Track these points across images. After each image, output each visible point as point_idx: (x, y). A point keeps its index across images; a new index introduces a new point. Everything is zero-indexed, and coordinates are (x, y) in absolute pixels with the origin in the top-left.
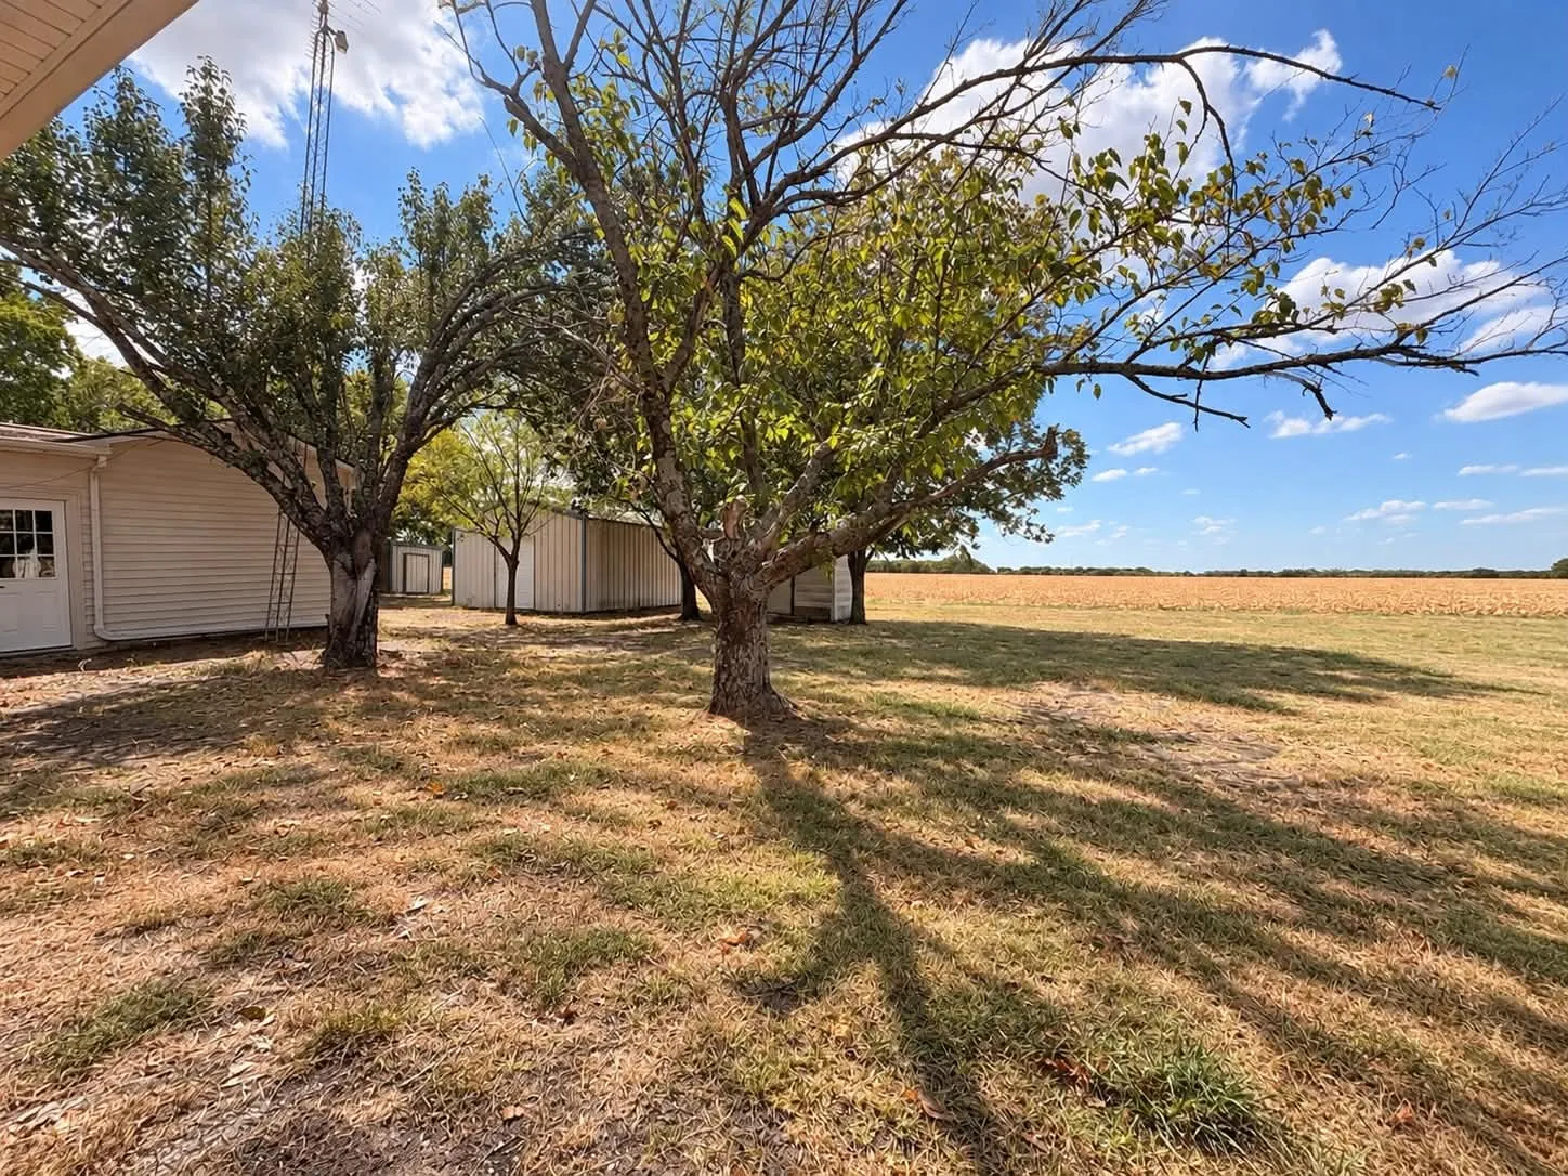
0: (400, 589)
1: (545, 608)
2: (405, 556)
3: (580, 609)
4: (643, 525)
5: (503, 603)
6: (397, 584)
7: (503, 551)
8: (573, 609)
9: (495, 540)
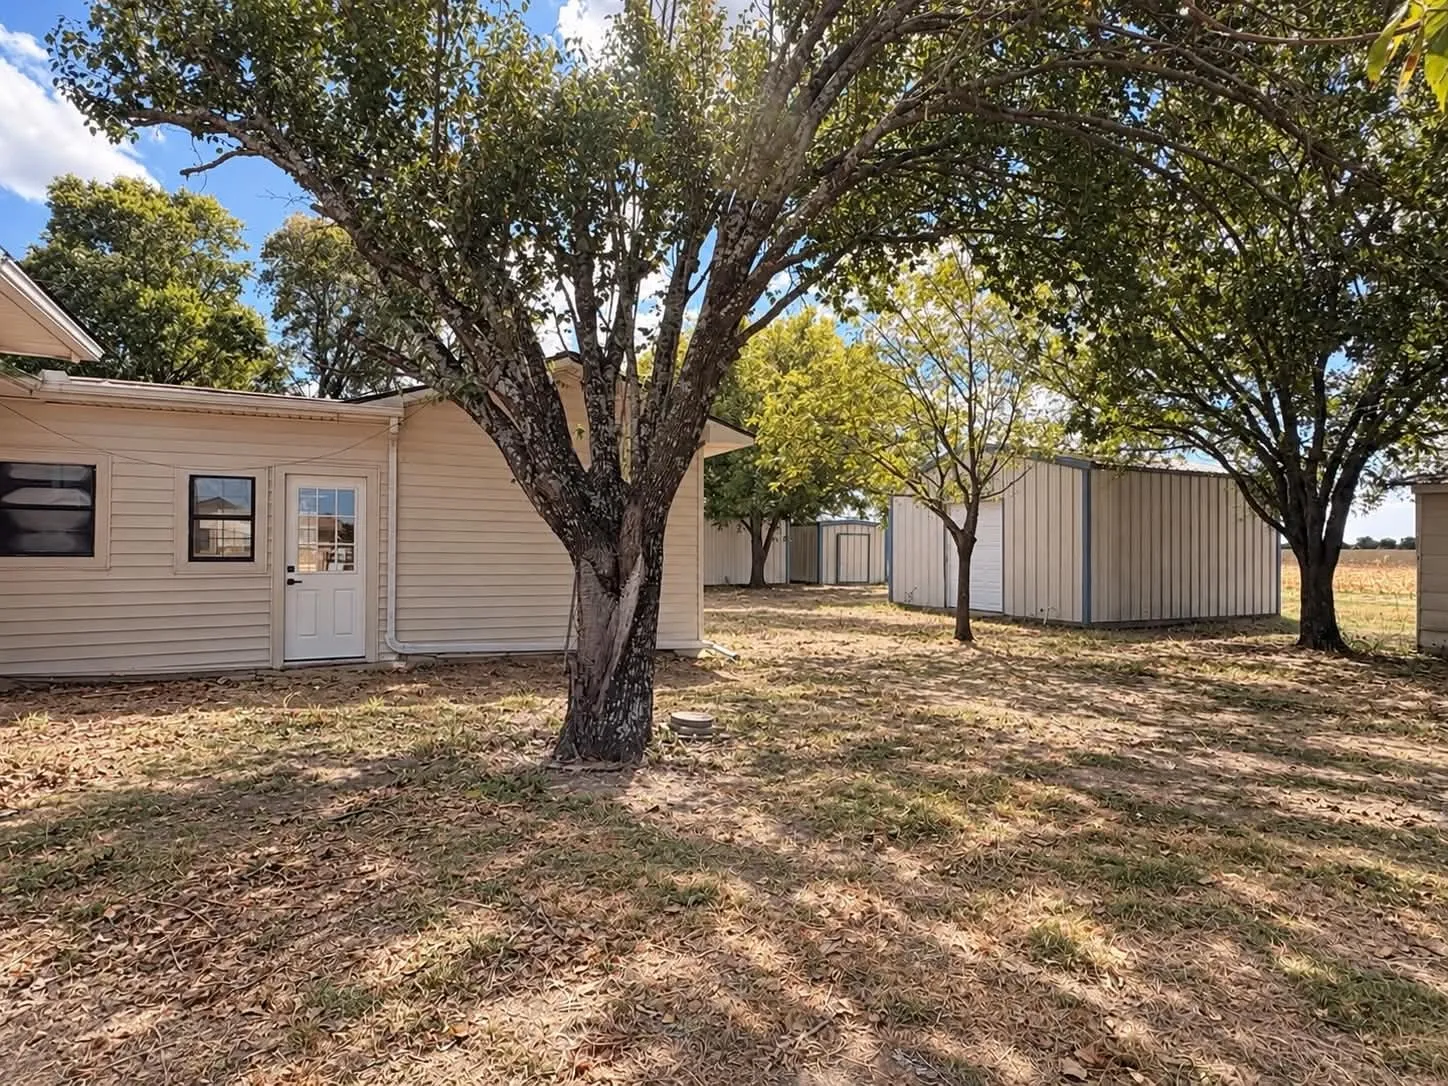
0: (832, 579)
1: (1020, 613)
2: (838, 537)
3: (1079, 618)
4: (1218, 476)
5: (954, 602)
6: (828, 574)
7: (950, 525)
8: (1067, 618)
9: (940, 510)
